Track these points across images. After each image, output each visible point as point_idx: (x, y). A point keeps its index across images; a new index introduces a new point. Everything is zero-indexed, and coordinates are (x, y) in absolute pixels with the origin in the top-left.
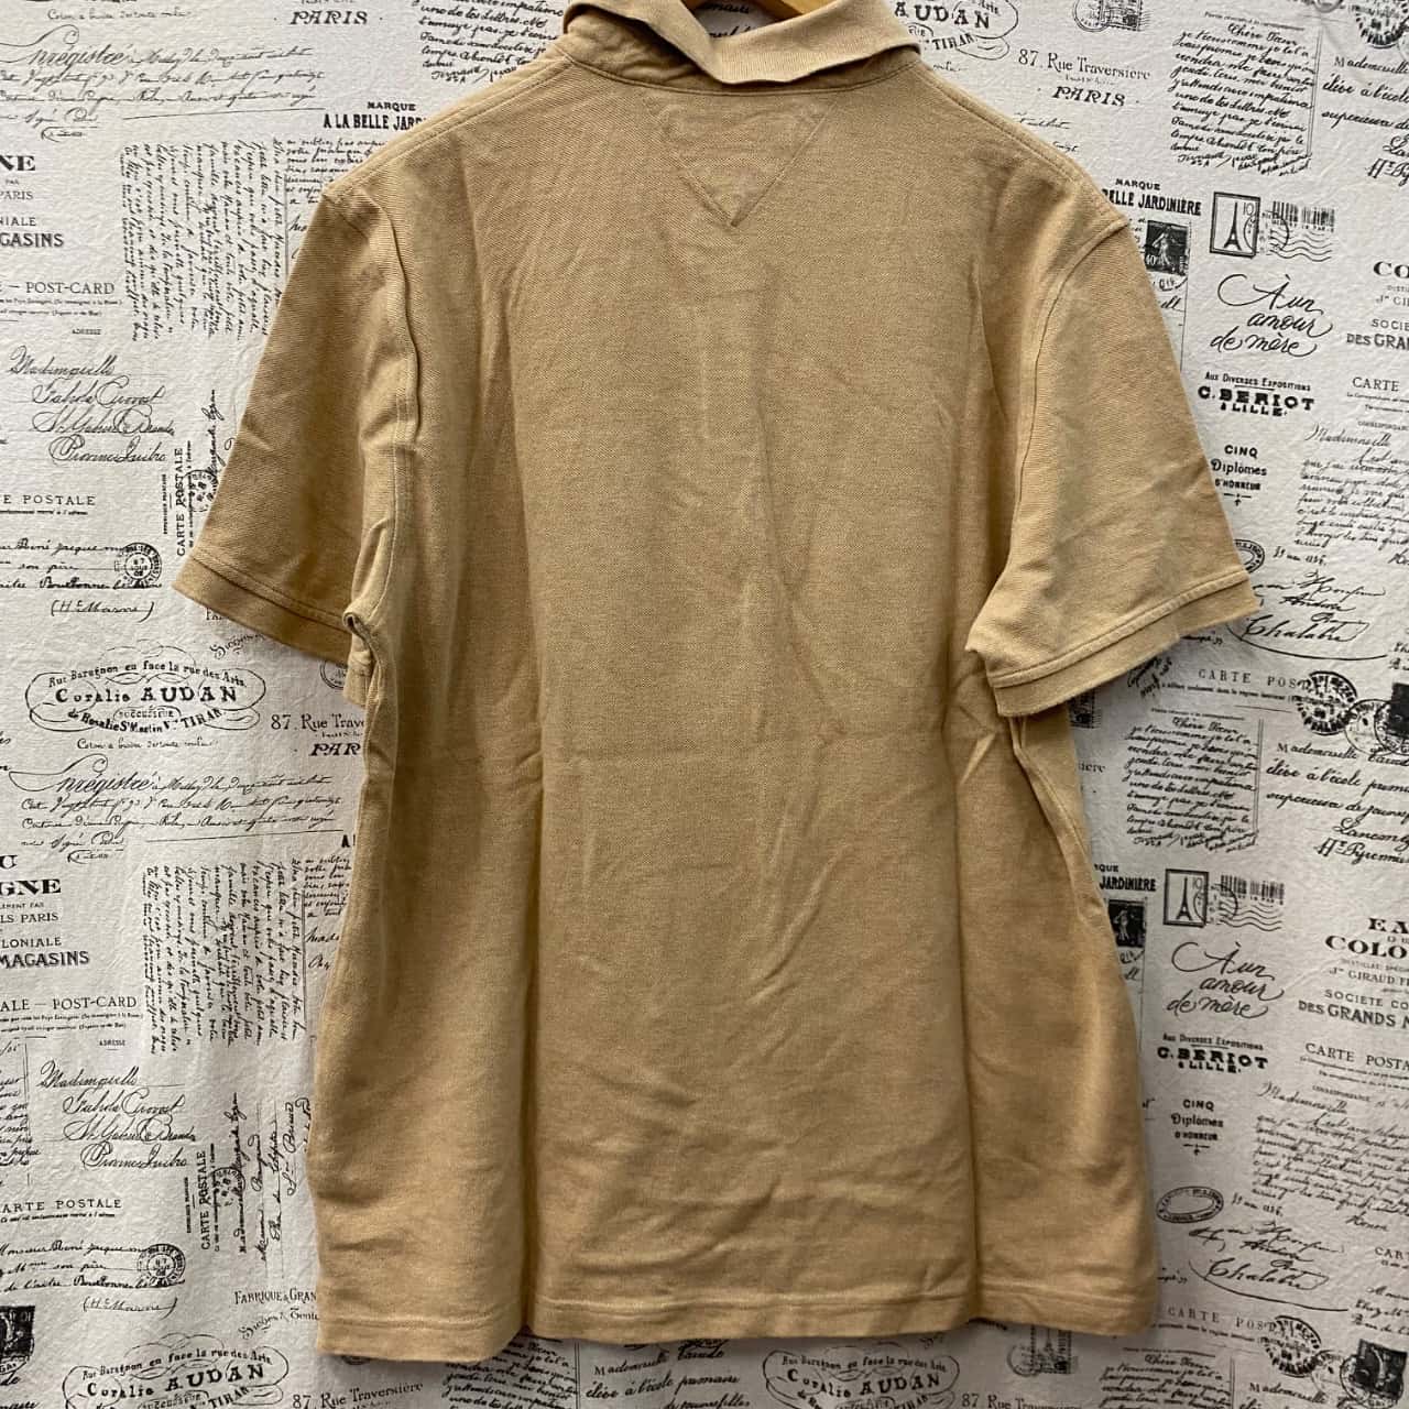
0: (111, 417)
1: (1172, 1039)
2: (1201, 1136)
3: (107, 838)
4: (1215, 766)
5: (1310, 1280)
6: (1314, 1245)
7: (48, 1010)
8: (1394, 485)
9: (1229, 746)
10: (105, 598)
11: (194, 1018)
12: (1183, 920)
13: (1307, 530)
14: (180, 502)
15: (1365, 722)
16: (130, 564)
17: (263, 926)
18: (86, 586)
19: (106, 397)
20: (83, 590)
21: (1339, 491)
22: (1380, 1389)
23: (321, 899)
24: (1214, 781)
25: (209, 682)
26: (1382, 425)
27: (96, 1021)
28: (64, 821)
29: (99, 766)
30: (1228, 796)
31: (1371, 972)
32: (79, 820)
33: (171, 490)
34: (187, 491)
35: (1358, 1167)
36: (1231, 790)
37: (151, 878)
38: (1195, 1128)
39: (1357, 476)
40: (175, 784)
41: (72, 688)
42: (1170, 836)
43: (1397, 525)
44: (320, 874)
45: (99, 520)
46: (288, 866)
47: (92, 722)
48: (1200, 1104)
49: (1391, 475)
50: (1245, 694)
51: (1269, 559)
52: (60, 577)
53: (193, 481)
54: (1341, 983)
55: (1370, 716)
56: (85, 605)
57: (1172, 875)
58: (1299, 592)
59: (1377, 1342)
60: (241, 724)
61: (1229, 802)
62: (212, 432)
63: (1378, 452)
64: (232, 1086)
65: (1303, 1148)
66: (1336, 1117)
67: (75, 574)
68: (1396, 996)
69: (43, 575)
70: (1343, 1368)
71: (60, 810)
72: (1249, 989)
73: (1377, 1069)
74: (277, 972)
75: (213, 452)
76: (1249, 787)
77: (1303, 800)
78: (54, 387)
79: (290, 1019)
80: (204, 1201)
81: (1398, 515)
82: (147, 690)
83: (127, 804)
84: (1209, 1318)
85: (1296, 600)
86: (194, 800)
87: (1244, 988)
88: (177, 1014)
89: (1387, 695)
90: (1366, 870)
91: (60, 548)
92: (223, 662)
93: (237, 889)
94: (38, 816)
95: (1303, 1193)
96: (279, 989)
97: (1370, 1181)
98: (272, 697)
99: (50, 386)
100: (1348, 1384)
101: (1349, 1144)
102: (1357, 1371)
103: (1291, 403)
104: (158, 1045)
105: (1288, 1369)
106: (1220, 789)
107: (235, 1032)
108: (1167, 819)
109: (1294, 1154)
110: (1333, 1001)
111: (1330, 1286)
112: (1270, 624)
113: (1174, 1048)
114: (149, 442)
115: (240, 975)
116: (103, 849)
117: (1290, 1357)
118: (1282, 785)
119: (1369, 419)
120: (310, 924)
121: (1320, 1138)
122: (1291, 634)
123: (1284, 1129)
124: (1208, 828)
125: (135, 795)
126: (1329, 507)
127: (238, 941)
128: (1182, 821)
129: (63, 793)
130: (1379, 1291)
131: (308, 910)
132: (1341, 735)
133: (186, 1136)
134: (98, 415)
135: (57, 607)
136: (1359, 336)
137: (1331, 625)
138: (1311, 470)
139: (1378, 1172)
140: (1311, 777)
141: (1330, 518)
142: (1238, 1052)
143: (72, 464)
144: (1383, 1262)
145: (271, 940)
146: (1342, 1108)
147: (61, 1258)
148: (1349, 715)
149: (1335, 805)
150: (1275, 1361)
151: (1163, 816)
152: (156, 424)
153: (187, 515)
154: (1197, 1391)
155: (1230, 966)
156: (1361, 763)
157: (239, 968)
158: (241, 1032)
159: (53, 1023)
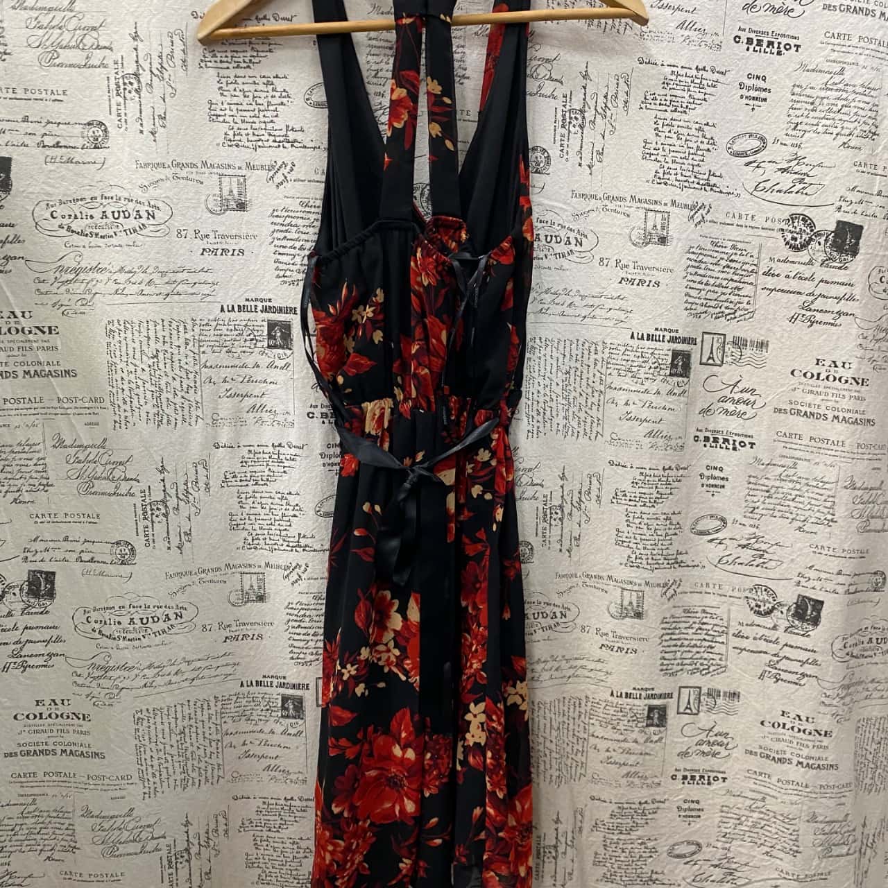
0: (75, 39)
1: (701, 431)
2: (716, 486)
3: (84, 302)
4: (733, 271)
5: (773, 564)
6: (776, 544)
7: (55, 404)
8: (846, 99)
9: (741, 259)
10: (77, 155)
11: (137, 410)
12: (710, 362)
13: (793, 126)
14: (118, 95)
15: (819, 244)
16: (91, 134)
17: (176, 358)
18: (65, 147)
19: (71, 27)
20: (63, 149)
21: (812, 104)
22: (808, 620)
23: (210, 344)
24: (732, 280)
25: (139, 207)
26: (840, 62)
27: (83, 411)
28: (59, 292)
29: (78, 259)
30: (739, 289)
31: (814, 389)
32: (68, 291)
33: (113, 86)
34: (122, 87)
35: (801, 499)
36: (741, 285)
37: (109, 327)
38: (712, 482)
39: (823, 94)
40: (121, 270)
41: (60, 211)
42: (706, 312)
43: (846, 125)
44: (208, 328)
45: (70, 105)
46: (189, 322)
47: (73, 231)
48: (715, 468)
49: (844, 93)
50: (752, 227)
51: (770, 144)
52: (49, 141)
53: (126, 81)
54: (798, 396)
55: (822, 240)
56: (65, 159)
57: (706, 336)
58: (786, 166)
59: (807, 595)
60: (158, 234)
61: (739, 293)
62: (136, 49)
63: (837, 79)
64: (161, 452)
65: (773, 491)
66: (791, 472)
67: (58, 139)
68: (829, 404)
69: (39, 139)
70: (789, 610)
71: (56, 285)
72: (746, 403)
73: (815, 445)
74: (185, 386)
75: (137, 62)
76: (752, 284)
77: (782, 291)
78: (39, 19)
79: (194, 413)
80: (145, 518)
81: (846, 118)
82: (104, 212)
83: (94, 282)
84: (717, 587)
85: (783, 170)
86: (133, 280)
87: (744, 402)
88: (128, 408)
89: (833, 227)
90: (816, 331)
91: (49, 122)
92: (146, 195)
93: (160, 334)
94: (43, 287)
95: (772, 516)
96: (186, 396)
97: (809, 507)
98: (177, 217)
99: (36, 18)
100: (790, 619)
101: (798, 486)
102: (796, 612)
103: (788, 47)
104: (117, 425)
105: (759, 613)
106: (735, 285)
107: (161, 421)
108: (705, 302)
109: (767, 494)
110: (793, 406)
111: (785, 565)
112: (768, 185)
113: (701, 436)
114: (97, 56)
115: (163, 386)
116: (82, 309)
117: (760, 607)
118: (770, 282)
119: (831, 58)
120: (203, 358)
121: (783, 484)
122: (779, 191)
123: (764, 481)
124: (727, 308)
125: (99, 276)
126: (807, 112)
127: (161, 365)
128: (713, 303)
129: (57, 274)
130: (810, 568)
131: (202, 349)
132: (806, 251)
133: (135, 480)
134: (67, 37)
135: (48, 160)
136: (830, 6)
137: (802, 186)
138: (797, 90)
139: (813, 502)
140: (787, 277)
141: (805, 120)
142: (738, 439)
143: (53, 69)
144: (814, 552)
145: (181, 367)
146: (795, 466)
147: (69, 546)
148: (811, 239)
149: (800, 293)
150: (752, 609)
151: (702, 301)
152: (102, 44)
153: (122, 102)
154: (709, 627)
155: (736, 389)
156: (816, 268)
157: (163, 382)
158: (165, 421)
159: (59, 411)
